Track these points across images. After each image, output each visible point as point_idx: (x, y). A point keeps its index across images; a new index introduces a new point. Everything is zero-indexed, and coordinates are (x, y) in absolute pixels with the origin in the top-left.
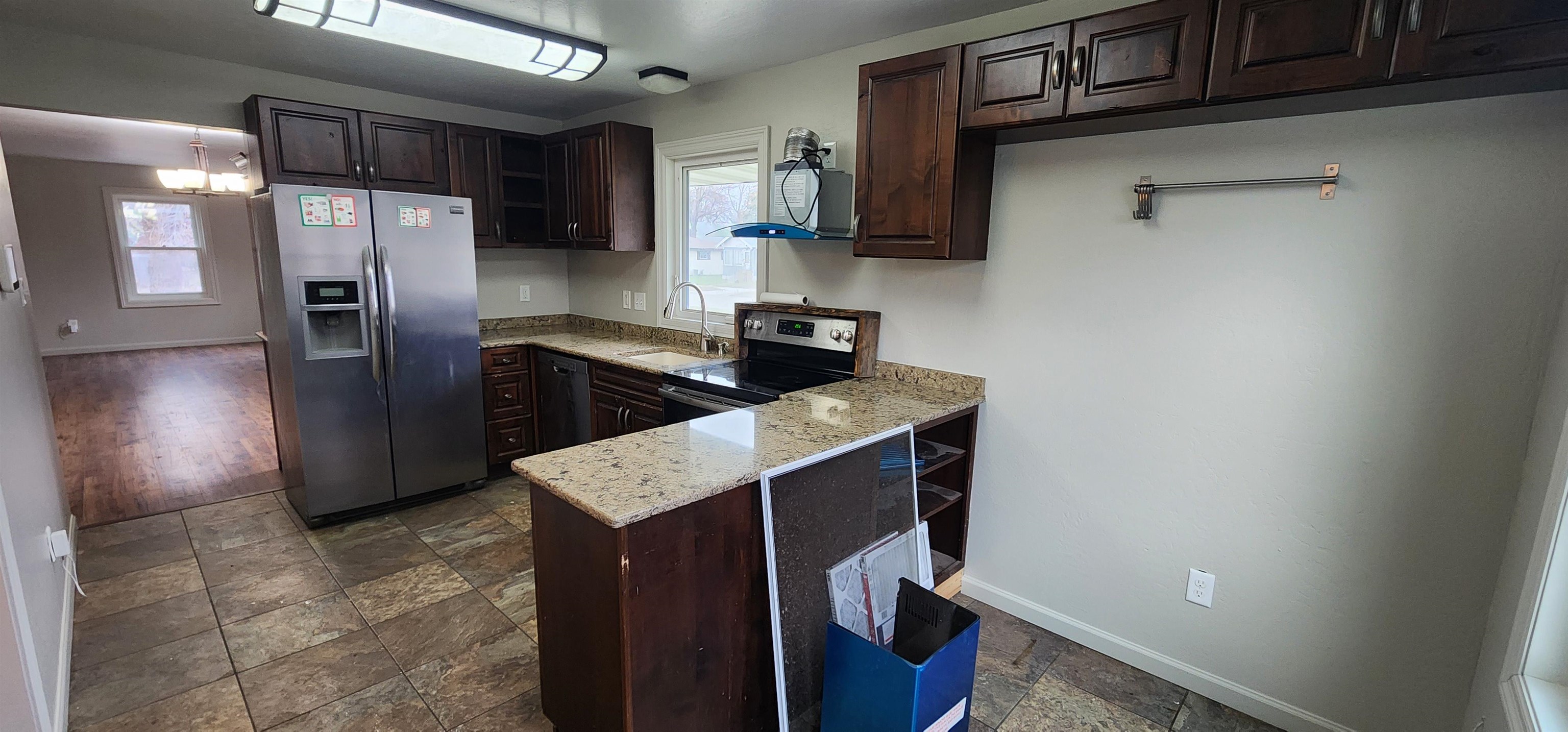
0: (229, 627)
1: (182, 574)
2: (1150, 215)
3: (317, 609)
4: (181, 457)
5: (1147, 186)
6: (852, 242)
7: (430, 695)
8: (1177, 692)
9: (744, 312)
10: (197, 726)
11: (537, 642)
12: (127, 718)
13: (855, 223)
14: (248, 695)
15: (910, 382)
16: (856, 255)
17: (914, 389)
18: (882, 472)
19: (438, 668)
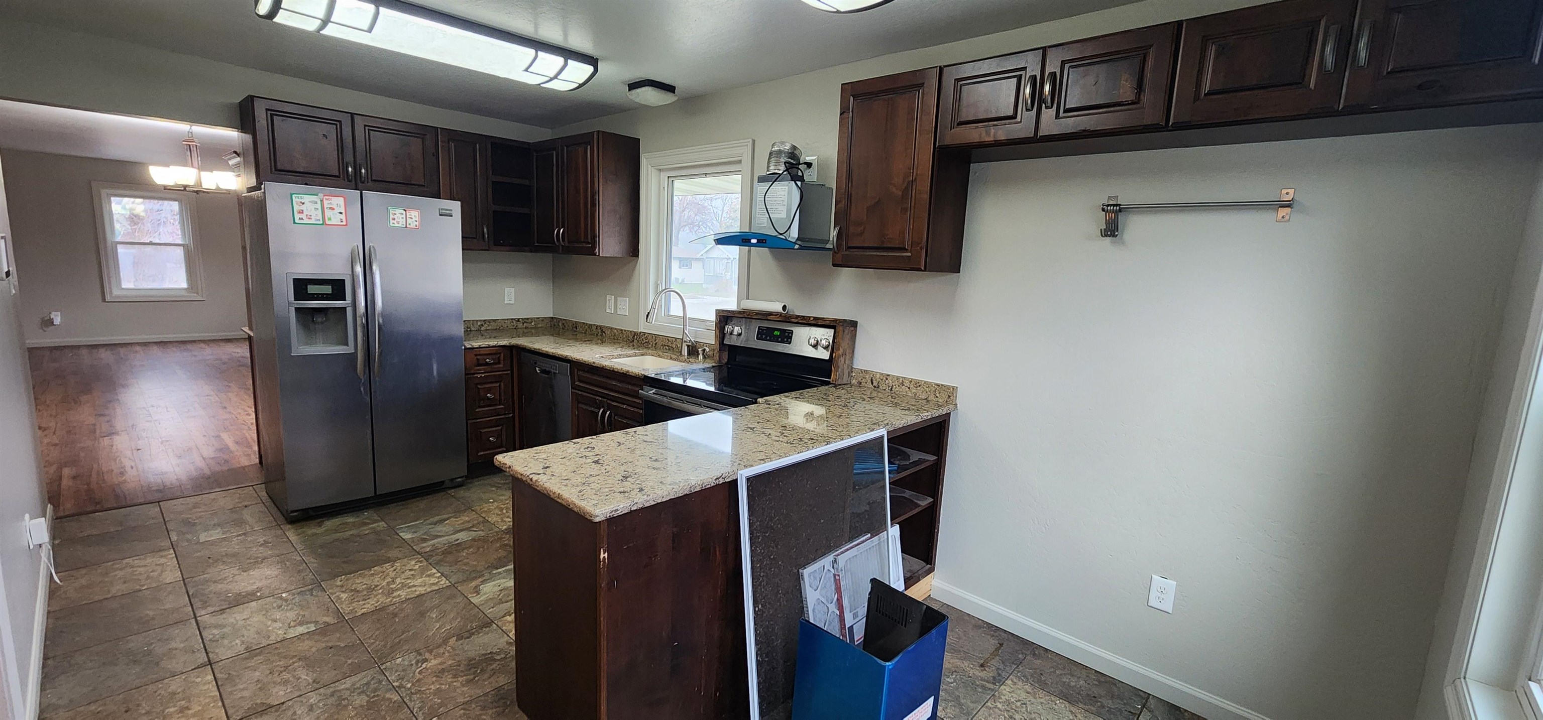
0: (205, 617)
1: (159, 565)
2: (1117, 233)
3: (294, 601)
4: (161, 449)
5: (1114, 205)
6: (832, 252)
7: (404, 687)
8: (1140, 696)
9: (724, 318)
10: (171, 715)
11: (514, 638)
12: (99, 707)
13: (835, 234)
14: (222, 685)
15: (885, 390)
16: (834, 265)
17: (888, 396)
18: (857, 476)
19: (414, 662)
